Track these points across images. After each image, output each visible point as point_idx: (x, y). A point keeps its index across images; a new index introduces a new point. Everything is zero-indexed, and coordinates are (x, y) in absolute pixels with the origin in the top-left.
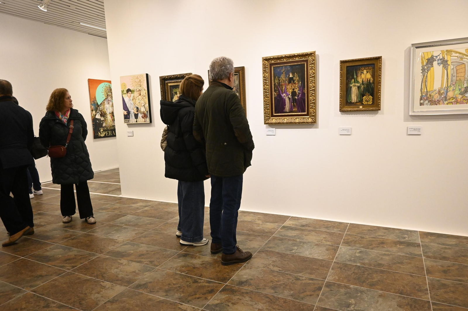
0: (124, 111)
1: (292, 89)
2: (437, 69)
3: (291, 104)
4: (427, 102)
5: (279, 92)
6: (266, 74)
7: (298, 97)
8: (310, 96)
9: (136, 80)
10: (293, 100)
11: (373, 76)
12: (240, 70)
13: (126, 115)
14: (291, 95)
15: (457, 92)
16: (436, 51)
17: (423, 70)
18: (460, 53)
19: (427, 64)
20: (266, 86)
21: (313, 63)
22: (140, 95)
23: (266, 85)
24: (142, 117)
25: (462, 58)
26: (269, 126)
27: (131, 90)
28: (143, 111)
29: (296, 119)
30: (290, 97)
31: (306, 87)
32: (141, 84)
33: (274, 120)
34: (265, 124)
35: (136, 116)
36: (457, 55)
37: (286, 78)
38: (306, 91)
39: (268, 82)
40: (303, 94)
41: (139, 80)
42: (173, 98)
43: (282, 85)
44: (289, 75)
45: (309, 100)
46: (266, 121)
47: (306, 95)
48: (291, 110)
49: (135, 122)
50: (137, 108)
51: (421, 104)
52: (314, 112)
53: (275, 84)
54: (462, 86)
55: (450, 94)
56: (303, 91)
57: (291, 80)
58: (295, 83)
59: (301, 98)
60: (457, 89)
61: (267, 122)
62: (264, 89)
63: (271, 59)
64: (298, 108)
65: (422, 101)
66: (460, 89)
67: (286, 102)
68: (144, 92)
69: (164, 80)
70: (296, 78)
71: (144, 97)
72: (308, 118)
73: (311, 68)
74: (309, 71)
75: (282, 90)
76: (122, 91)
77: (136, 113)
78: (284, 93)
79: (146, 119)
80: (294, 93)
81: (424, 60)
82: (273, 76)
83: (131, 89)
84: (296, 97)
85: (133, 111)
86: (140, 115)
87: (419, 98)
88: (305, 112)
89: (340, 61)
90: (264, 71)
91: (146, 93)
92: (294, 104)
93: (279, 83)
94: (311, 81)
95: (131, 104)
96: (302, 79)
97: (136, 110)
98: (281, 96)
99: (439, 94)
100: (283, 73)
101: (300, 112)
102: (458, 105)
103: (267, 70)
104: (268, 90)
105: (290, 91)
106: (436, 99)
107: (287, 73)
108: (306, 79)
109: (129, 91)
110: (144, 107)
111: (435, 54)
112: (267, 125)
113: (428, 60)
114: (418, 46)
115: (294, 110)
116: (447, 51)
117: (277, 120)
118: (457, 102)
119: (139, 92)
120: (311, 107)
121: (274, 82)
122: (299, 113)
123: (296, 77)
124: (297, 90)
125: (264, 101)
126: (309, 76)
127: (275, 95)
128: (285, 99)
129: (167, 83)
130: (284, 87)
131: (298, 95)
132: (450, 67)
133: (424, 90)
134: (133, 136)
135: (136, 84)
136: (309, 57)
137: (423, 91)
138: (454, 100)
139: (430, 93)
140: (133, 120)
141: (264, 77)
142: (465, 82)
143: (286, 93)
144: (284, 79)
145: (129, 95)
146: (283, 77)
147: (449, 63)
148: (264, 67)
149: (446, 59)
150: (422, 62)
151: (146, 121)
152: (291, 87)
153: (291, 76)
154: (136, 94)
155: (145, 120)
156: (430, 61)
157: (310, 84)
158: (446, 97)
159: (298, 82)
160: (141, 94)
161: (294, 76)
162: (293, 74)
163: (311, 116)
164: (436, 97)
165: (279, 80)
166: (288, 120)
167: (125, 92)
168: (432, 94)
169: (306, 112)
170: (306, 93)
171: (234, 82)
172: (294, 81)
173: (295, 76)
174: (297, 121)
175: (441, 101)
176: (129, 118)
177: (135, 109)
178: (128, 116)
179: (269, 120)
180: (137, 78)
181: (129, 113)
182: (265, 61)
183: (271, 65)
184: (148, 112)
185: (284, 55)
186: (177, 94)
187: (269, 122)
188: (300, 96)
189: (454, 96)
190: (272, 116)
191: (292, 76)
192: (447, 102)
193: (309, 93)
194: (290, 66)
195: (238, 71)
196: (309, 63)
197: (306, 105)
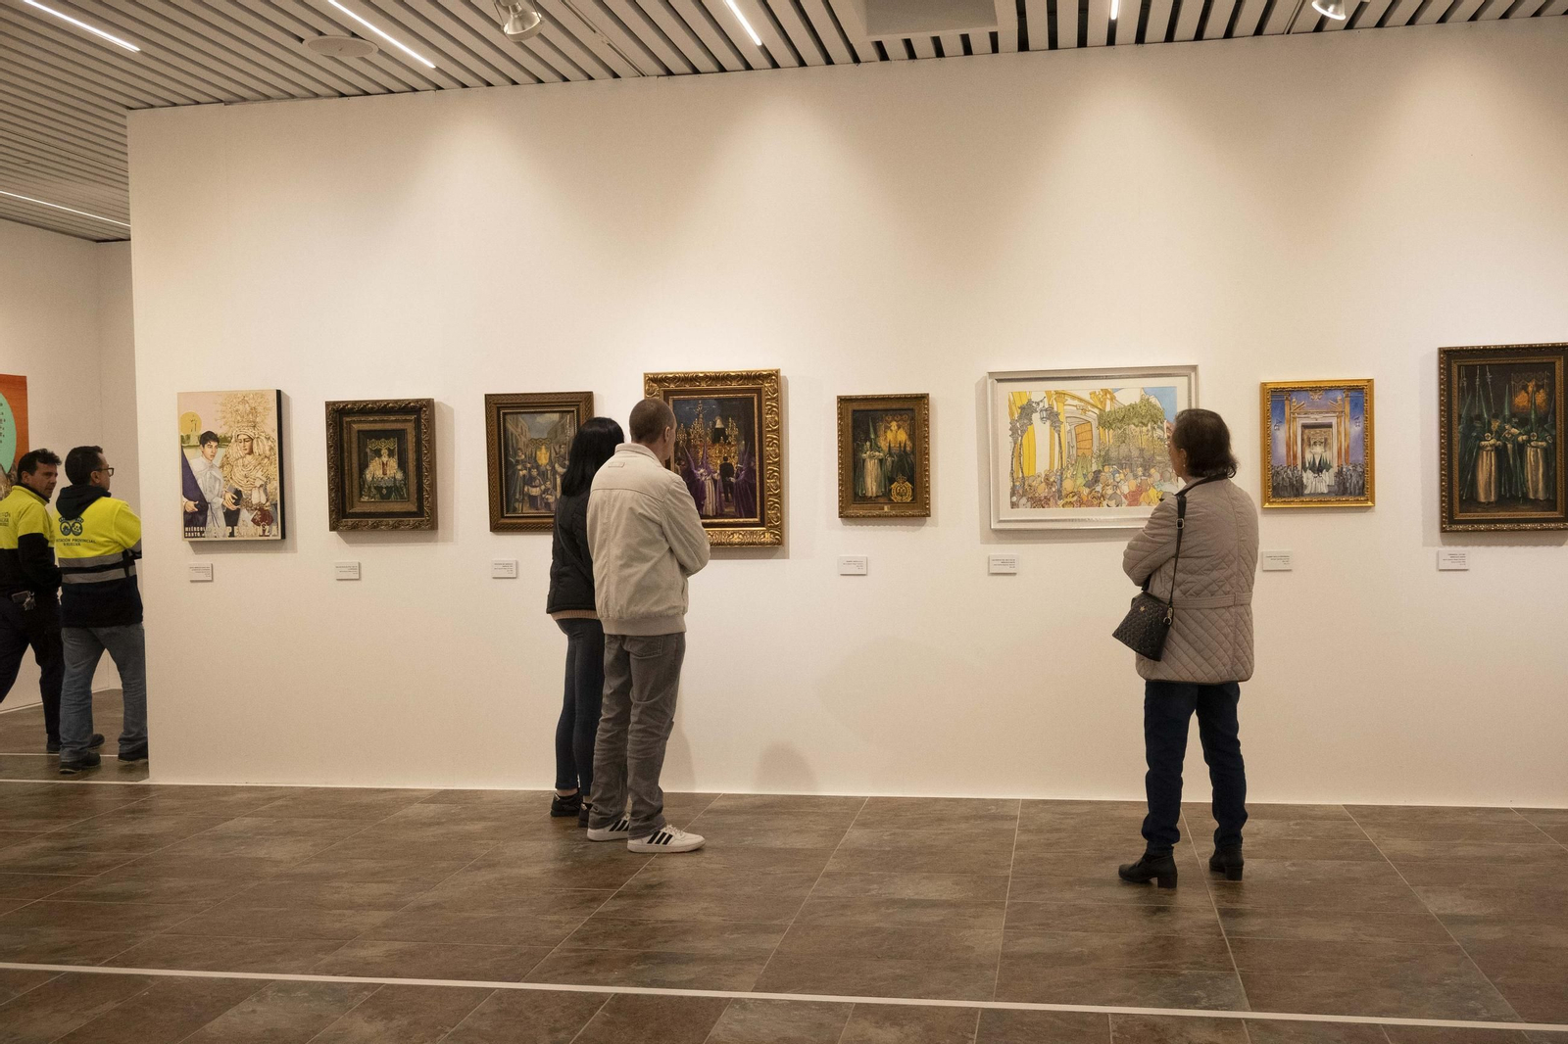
0: (185, 500)
1: (722, 458)
2: (1040, 429)
3: (720, 497)
4: (1024, 500)
5: (689, 462)
7: (737, 477)
8: (769, 478)
9: (241, 407)
10: (725, 487)
11: (912, 436)
12: (581, 402)
13: (193, 514)
14: (718, 471)
15: (1081, 481)
16: (1037, 392)
17: (1014, 430)
18: (1081, 400)
19: (1020, 417)
21: (774, 398)
22: (251, 452)
24: (253, 520)
25: (1084, 410)
27: (216, 435)
28: (260, 504)
29: (732, 534)
30: (716, 478)
31: (757, 454)
32: (258, 420)
35: (232, 518)
36: (1076, 402)
37: (706, 429)
38: (757, 463)
40: (751, 472)
41: (248, 409)
42: (367, 466)
43: (695, 447)
44: (715, 423)
45: (765, 487)
47: (758, 474)
48: (719, 511)
49: (224, 536)
50: (238, 493)
51: (1014, 505)
52: (777, 517)
54: (1089, 470)
55: (1068, 485)
56: (749, 464)
57: (718, 436)
58: (729, 443)
59: (745, 481)
60: (1080, 475)
63: (668, 378)
64: (737, 507)
65: (1015, 499)
66: (1085, 476)
67: (707, 490)
68: (266, 446)
69: (339, 415)
70: (733, 431)
71: (266, 460)
72: (763, 534)
73: (769, 409)
74: (764, 416)
75: (696, 460)
76: (184, 440)
77: (233, 508)
78: (702, 466)
79: (267, 527)
80: (726, 470)
81: (1014, 408)
83: (219, 432)
84: (733, 479)
85: (218, 499)
86: (246, 516)
87: (1009, 491)
88: (756, 518)
89: (839, 397)
91: (271, 449)
92: (726, 496)
93: (689, 440)
94: (770, 442)
95: (216, 479)
96: (747, 434)
97: (233, 498)
98: (694, 475)
99: (1047, 484)
100: (698, 415)
101: (741, 517)
102: (1084, 509)
105: (717, 463)
106: (1042, 495)
107: (709, 417)
108: (756, 435)
109: (207, 438)
110: (262, 489)
111: (1035, 398)
113: (1022, 408)
114: (1003, 378)
115: (726, 510)
116: (1057, 393)
118: (1081, 503)
119: (248, 444)
120: (771, 505)
122: (741, 520)
123: (732, 429)
124: (734, 462)
126: (765, 429)
128: (703, 482)
129: (349, 423)
130: (701, 453)
131: (737, 473)
132: (1065, 427)
133: (1018, 472)
134: (211, 581)
135: (239, 418)
136: (763, 381)
137: (1015, 476)
138: (1075, 498)
139: (1030, 481)
140: (217, 528)
142: (1094, 461)
143: (707, 468)
144: (702, 432)
145: (208, 450)
146: (697, 427)
147: (1062, 418)
149: (1055, 409)
150: (1011, 414)
151: (266, 534)
152: (720, 452)
153: (719, 425)
154: (235, 450)
155: (264, 531)
156: (1027, 411)
157: (768, 449)
158: (1059, 491)
159: (738, 440)
160: (255, 450)
161: (727, 426)
162: (725, 421)
163: (771, 527)
164: (1042, 491)
165: (689, 434)
167: (195, 441)
168: (1034, 484)
169: (758, 516)
170: (757, 469)
171: (563, 432)
172: (726, 438)
173: (730, 426)
174: (736, 539)
175: (1051, 499)
176: (204, 524)
177: (229, 496)
178: (201, 518)
180: (244, 401)
181: (203, 507)
182: (651, 381)
184: (276, 505)
185: (701, 373)
186: (380, 456)
188: (742, 477)
189: (1076, 490)
191: (722, 426)
192: (1061, 502)
193: (765, 470)
194: (716, 399)
195: (576, 404)
196: (764, 398)
197: (758, 499)
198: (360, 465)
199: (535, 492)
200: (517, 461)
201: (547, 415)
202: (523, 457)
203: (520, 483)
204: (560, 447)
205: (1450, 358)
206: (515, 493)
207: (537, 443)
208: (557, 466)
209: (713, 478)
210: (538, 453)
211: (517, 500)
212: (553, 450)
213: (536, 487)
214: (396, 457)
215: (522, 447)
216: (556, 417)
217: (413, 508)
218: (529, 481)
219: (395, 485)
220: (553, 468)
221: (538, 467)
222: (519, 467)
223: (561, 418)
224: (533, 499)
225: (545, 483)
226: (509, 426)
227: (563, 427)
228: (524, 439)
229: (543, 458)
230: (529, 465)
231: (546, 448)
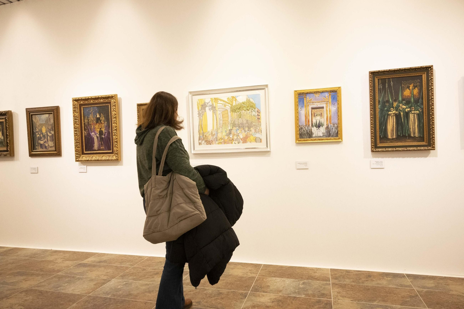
2: (209, 113)
3: (99, 143)
4: (203, 142)
5: (89, 131)
6: (76, 114)
7: (104, 135)
8: (114, 136)
10: (101, 139)
12: (54, 110)
14: (98, 134)
15: (224, 134)
16: (207, 99)
17: (199, 114)
18: (224, 101)
19: (201, 109)
20: (76, 125)
21: (114, 105)
23: (76, 124)
25: (225, 106)
26: (82, 163)
29: (103, 156)
30: (98, 136)
33: (84, 158)
34: (76, 161)
36: (222, 102)
37: (94, 118)
38: (111, 130)
39: (78, 122)
40: (109, 133)
43: (91, 124)
44: (97, 116)
45: (113, 139)
46: (76, 158)
47: (111, 134)
48: (99, 148)
51: (200, 144)
52: (117, 150)
53: (84, 124)
54: (227, 129)
55: (220, 136)
56: (108, 130)
57: (98, 120)
58: (102, 123)
59: (107, 137)
60: (224, 131)
61: (77, 159)
62: (75, 128)
63: (80, 99)
64: (105, 147)
65: (200, 141)
66: (226, 131)
67: (95, 140)
70: (103, 119)
72: (113, 156)
73: (113, 110)
74: (112, 112)
75: (91, 129)
78: (93, 132)
80: (101, 133)
81: (199, 105)
82: (83, 116)
84: (103, 136)
87: (198, 138)
88: (111, 150)
89: (137, 104)
90: (74, 111)
92: (101, 143)
93: (89, 122)
94: (114, 122)
96: (107, 119)
98: (91, 135)
99: (212, 135)
100: (91, 113)
101: (106, 150)
102: (226, 145)
103: (77, 110)
104: (79, 129)
106: (210, 139)
107: (95, 114)
108: (110, 119)
111: (207, 101)
112: (80, 162)
113: (202, 105)
114: (194, 94)
115: (101, 148)
116: (215, 99)
117: (86, 157)
118: (225, 142)
120: (115, 146)
121: (84, 121)
124: (103, 130)
125: (75, 140)
126: (112, 117)
127: (85, 133)
128: (93, 138)
130: (93, 127)
131: (104, 134)
132: (218, 112)
133: (201, 131)
136: (111, 99)
137: (200, 132)
138: (222, 141)
139: (206, 134)
141: (74, 116)
142: (229, 125)
143: (95, 132)
144: (92, 119)
146: (91, 117)
147: (217, 109)
148: (74, 107)
149: (214, 105)
150: (198, 108)
153: (98, 116)
156: (203, 106)
157: (113, 124)
158: (216, 138)
159: (104, 122)
161: (100, 116)
162: (100, 115)
163: (115, 154)
164: (210, 138)
165: (88, 120)
166: (96, 157)
168: (207, 135)
170: (111, 132)
171: (50, 121)
172: (100, 121)
173: (102, 116)
174: (104, 158)
175: (214, 141)
179: (79, 158)
182: (74, 102)
183: (81, 105)
185: (90, 97)
187: (80, 160)
188: (106, 135)
189: (222, 137)
190: (83, 153)
191: (99, 117)
192: (217, 142)
193: (113, 132)
194: (97, 107)
195: (53, 110)
196: (112, 105)
197: (111, 144)
199: (42, 142)
200: (36, 132)
201: (45, 115)
202: (38, 130)
203: (37, 139)
204: (49, 126)
205: (374, 75)
206: (36, 143)
207: (42, 125)
208: (48, 133)
209: (97, 136)
210: (42, 128)
211: (36, 146)
212: (47, 128)
213: (42, 141)
214: (1, 131)
215: (38, 127)
216: (47, 115)
217: (5, 149)
218: (40, 139)
219: (1, 141)
220: (47, 134)
221: (42, 134)
222: (37, 134)
223: (49, 116)
224: (41, 145)
225: (45, 139)
226: (34, 119)
227: (50, 119)
228: (38, 124)
229: (44, 130)
230: (40, 133)
231: (45, 127)
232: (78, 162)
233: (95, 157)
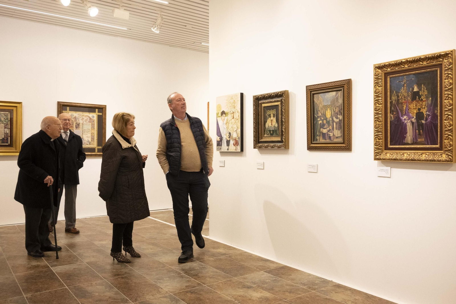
0: (217, 136)
1: (417, 109)
3: (415, 132)
5: (398, 113)
6: (379, 88)
7: (426, 120)
8: (445, 120)
9: (231, 101)
10: (419, 126)
12: (345, 84)
13: (219, 141)
14: (415, 117)
20: (377, 105)
21: (450, 68)
22: (233, 118)
23: (378, 103)
24: (233, 144)
26: (382, 162)
27: (225, 112)
28: (235, 138)
29: (421, 154)
30: (413, 121)
31: (439, 105)
32: (235, 105)
33: (389, 155)
34: (375, 159)
35: (228, 142)
37: (408, 93)
38: (439, 111)
39: (381, 100)
40: (435, 116)
41: (233, 101)
42: (266, 122)
43: (402, 103)
44: (413, 89)
45: (443, 126)
46: (376, 155)
47: (439, 117)
48: (415, 141)
49: (226, 150)
50: (230, 133)
52: (450, 144)
53: (391, 103)
56: (434, 112)
57: (415, 96)
58: (422, 100)
59: (431, 122)
61: (378, 157)
62: (375, 109)
63: (386, 65)
64: (426, 138)
67: (408, 128)
68: (238, 115)
69: (257, 100)
70: (424, 92)
71: (237, 120)
72: (441, 155)
73: (447, 76)
74: (444, 81)
75: (402, 111)
76: (217, 114)
77: (228, 139)
78: (405, 114)
79: (237, 147)
80: (419, 116)
82: (389, 91)
83: (226, 111)
84: (423, 122)
85: (225, 137)
86: (232, 142)
88: (437, 145)
90: (376, 84)
91: (239, 116)
92: (419, 132)
93: (398, 100)
94: (447, 97)
95: (225, 128)
96: (433, 93)
97: (229, 136)
98: (401, 120)
100: (404, 85)
101: (428, 144)
103: (381, 82)
104: (381, 111)
105: (414, 112)
107: (410, 86)
108: (439, 93)
109: (223, 113)
110: (236, 132)
112: (379, 161)
115: (419, 140)
117: (392, 154)
119: (233, 114)
120: (447, 137)
121: (391, 99)
122: (428, 146)
123: (424, 91)
124: (424, 111)
125: (375, 127)
126: (444, 89)
127: (391, 117)
128: (406, 124)
129: (261, 104)
130: (405, 107)
131: (426, 118)
134: (224, 167)
135: (231, 105)
136: (443, 59)
140: (224, 147)
141: (375, 92)
143: (408, 116)
144: (405, 94)
145: (223, 118)
146: (403, 91)
148: (377, 78)
151: (237, 149)
152: (416, 105)
153: (416, 89)
154: (230, 117)
155: (236, 148)
157: (445, 101)
159: (427, 98)
160: (234, 117)
161: (420, 90)
162: (419, 87)
163: (446, 150)
165: (398, 97)
166: (409, 155)
167: (220, 115)
169: (439, 144)
170: (439, 114)
171: (337, 101)
172: (420, 97)
173: (423, 89)
174: (424, 157)
176: (221, 146)
177: (228, 134)
178: (221, 143)
179: (381, 154)
180: (232, 98)
181: (221, 139)
182: (377, 70)
183: (386, 74)
184: (239, 138)
185: (404, 59)
186: (270, 117)
187: (381, 157)
188: (429, 120)
190: (387, 148)
191: (418, 90)
193: (443, 114)
194: (414, 74)
195: (342, 86)
196: (444, 69)
197: (439, 133)
198: (264, 121)
199: (325, 131)
200: (318, 117)
201: (331, 93)
202: (320, 114)
203: (319, 127)
204: (336, 108)
206: (317, 132)
207: (326, 107)
208: (334, 118)
209: (411, 121)
210: (326, 112)
211: (317, 135)
212: (333, 111)
213: (325, 129)
214: (275, 117)
215: (320, 110)
216: (334, 93)
217: (279, 139)
218: (322, 126)
219: (275, 129)
220: (333, 119)
221: (326, 119)
222: (319, 119)
223: (337, 94)
224: (324, 135)
225: (329, 126)
226: (315, 100)
227: (337, 98)
228: (321, 106)
229: (328, 114)
230: (322, 118)
231: (330, 109)
232: (376, 162)
233: (407, 154)
